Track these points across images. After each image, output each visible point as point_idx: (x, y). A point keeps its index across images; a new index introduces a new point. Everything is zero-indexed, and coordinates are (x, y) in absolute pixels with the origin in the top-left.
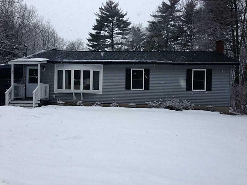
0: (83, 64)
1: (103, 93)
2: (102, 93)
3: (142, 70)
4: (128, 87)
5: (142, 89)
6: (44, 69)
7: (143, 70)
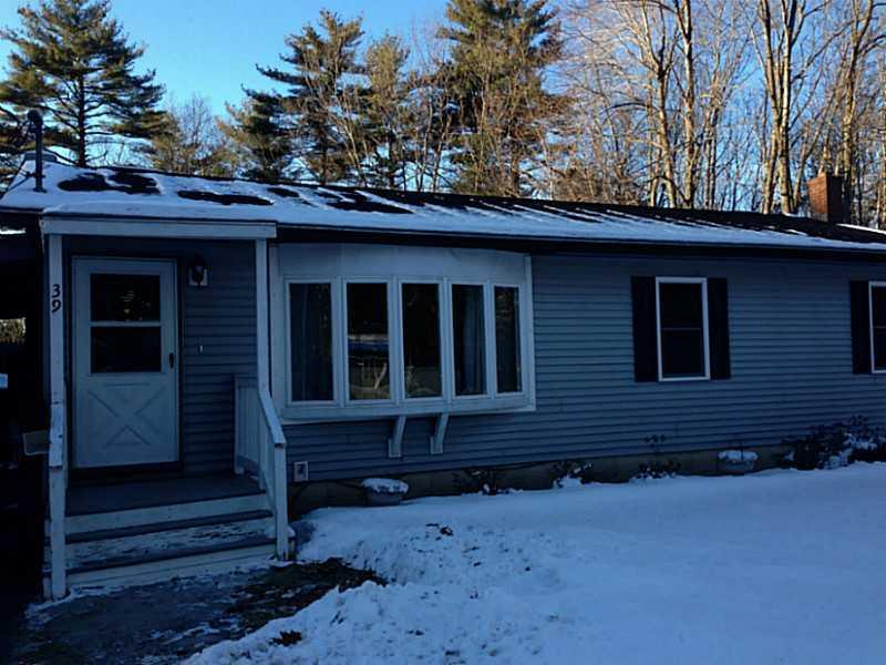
0: (446, 251)
1: (537, 406)
2: (532, 408)
3: (699, 286)
4: (644, 372)
5: (704, 375)
6: (198, 278)
7: (704, 281)
